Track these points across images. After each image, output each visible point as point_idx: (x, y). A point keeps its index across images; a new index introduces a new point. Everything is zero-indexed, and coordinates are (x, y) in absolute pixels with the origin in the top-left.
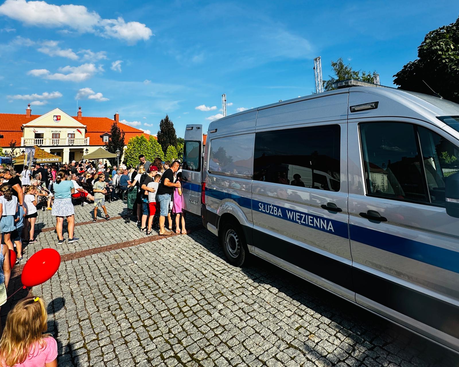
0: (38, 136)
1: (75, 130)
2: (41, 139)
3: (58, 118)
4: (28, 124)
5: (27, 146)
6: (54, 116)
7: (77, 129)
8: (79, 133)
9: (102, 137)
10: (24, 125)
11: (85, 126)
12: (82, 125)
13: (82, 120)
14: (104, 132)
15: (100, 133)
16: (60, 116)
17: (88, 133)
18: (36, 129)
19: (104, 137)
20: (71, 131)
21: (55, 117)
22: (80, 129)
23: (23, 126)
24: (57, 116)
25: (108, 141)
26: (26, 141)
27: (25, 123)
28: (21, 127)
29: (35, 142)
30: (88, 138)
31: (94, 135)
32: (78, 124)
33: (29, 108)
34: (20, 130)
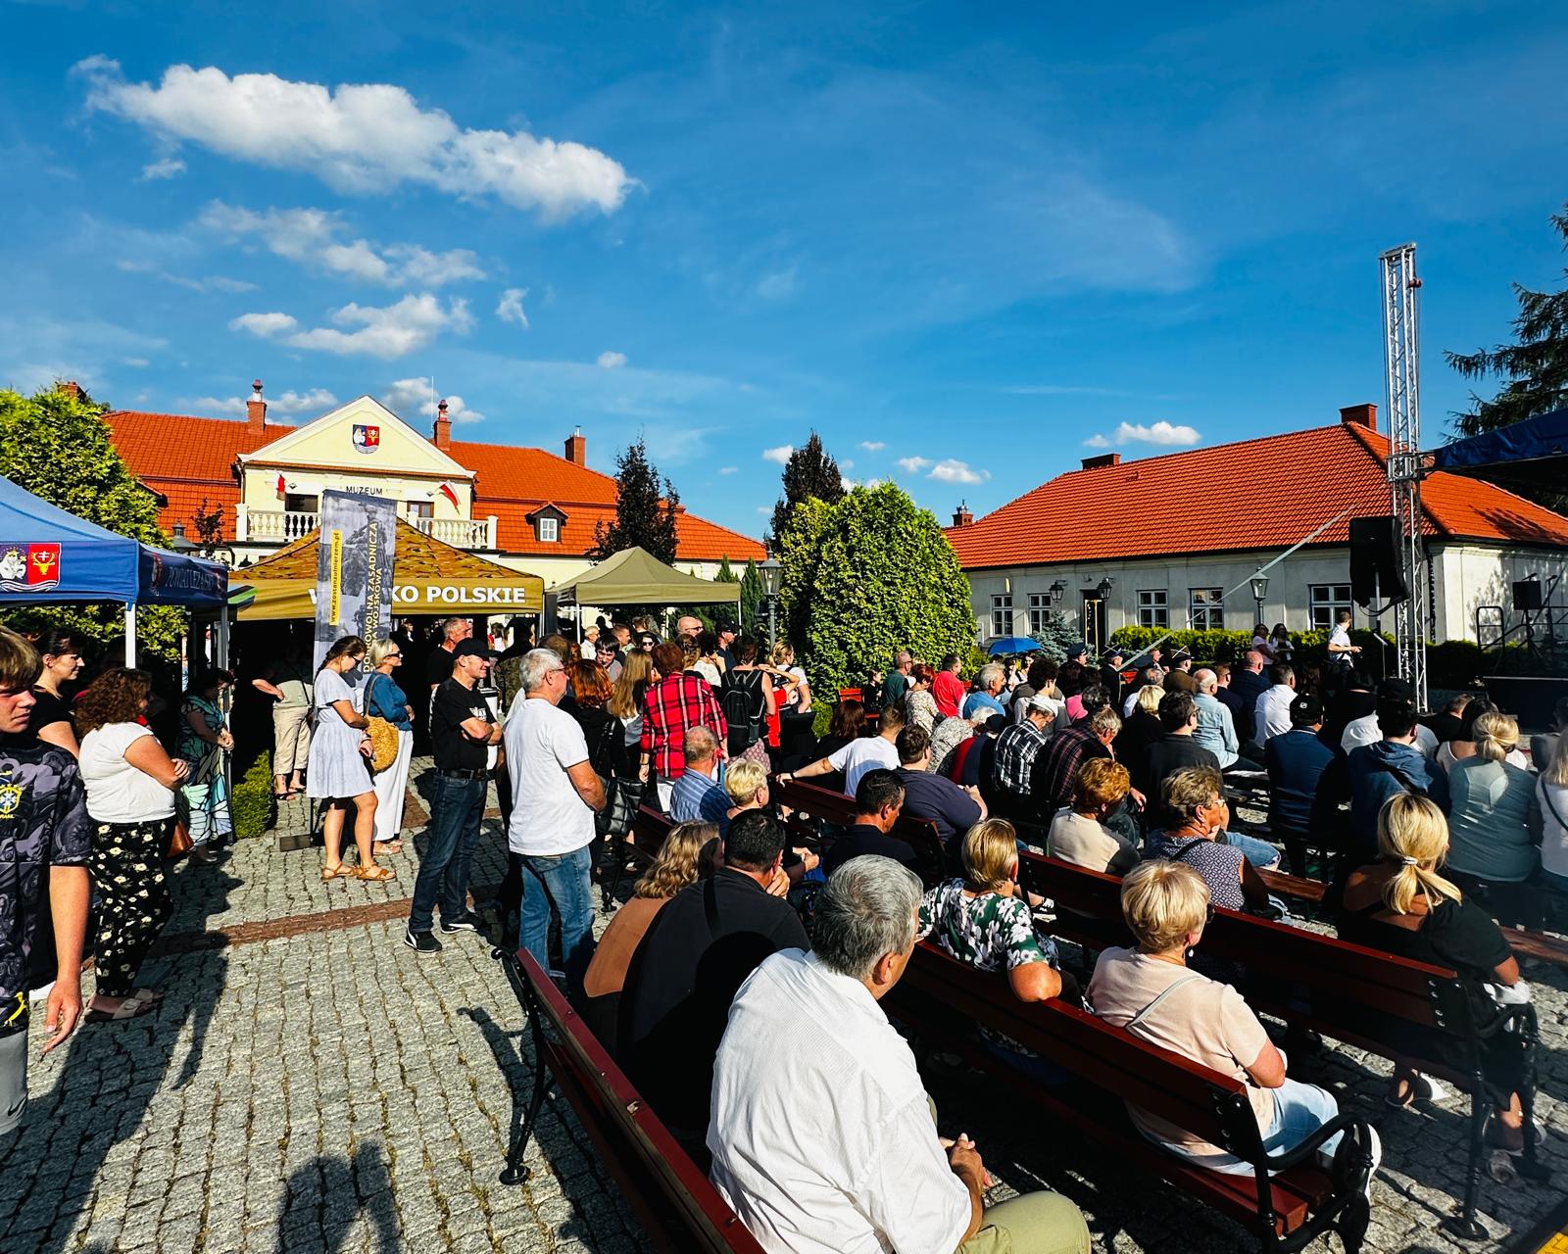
0: (295, 502)
1: (435, 486)
2: (307, 515)
3: (370, 437)
4: (260, 455)
5: (255, 540)
6: (355, 427)
7: (442, 483)
8: (449, 502)
9: (532, 520)
10: (245, 458)
11: (471, 474)
12: (459, 471)
13: (455, 452)
14: (539, 503)
15: (526, 507)
16: (377, 429)
17: (482, 505)
18: (289, 477)
19: (542, 520)
20: (419, 490)
21: (358, 431)
22: (448, 484)
23: (240, 460)
24: (365, 429)
25: (555, 539)
26: (255, 522)
27: (248, 452)
28: (234, 468)
29: (291, 526)
30: (492, 521)
31: (502, 512)
32: (444, 464)
33: (256, 397)
34: (230, 479)
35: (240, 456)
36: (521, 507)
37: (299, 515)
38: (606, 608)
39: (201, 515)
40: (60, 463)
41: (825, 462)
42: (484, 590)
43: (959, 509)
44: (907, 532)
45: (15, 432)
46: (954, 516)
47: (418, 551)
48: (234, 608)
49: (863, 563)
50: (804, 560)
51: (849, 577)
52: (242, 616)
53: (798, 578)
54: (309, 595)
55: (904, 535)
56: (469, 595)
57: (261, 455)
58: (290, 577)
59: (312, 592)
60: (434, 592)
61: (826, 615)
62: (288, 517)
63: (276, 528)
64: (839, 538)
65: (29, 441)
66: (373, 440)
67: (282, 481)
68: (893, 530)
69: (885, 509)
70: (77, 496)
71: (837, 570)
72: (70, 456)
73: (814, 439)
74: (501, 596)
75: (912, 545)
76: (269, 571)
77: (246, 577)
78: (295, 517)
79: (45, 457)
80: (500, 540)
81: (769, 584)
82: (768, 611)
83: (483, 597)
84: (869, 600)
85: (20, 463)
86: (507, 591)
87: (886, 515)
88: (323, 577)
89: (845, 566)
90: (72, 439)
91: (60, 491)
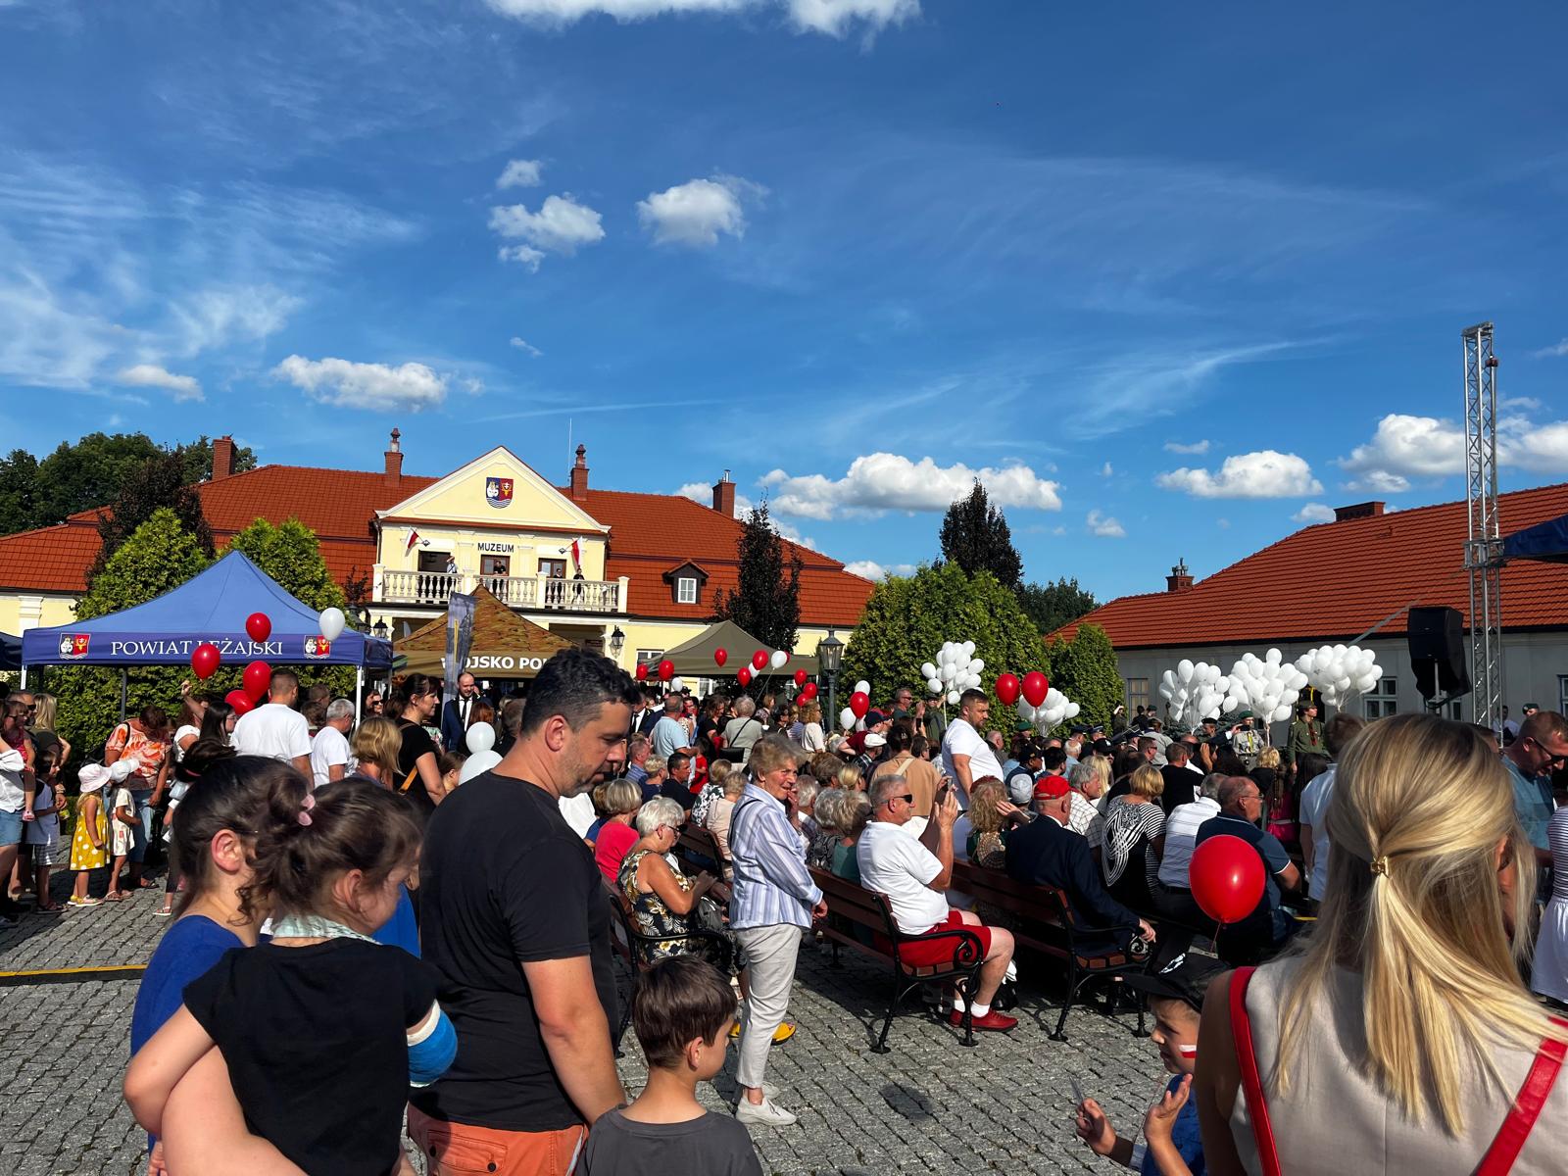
0: (432, 561)
1: (566, 543)
2: (445, 576)
3: (502, 491)
4: (394, 512)
5: (392, 600)
6: (489, 480)
7: (574, 539)
9: (670, 580)
10: (382, 514)
11: (605, 529)
12: (593, 525)
13: (591, 504)
14: (680, 560)
15: (665, 565)
16: (511, 482)
17: (618, 562)
18: (424, 534)
19: (680, 579)
20: (552, 548)
21: (492, 484)
23: (377, 516)
24: (499, 482)
25: (694, 602)
26: (391, 581)
27: (386, 508)
28: (371, 524)
29: (424, 587)
30: (623, 583)
31: (637, 570)
32: (577, 518)
33: (394, 448)
34: (368, 536)
35: (377, 512)
36: (659, 564)
37: (432, 575)
54: (441, 662)
57: (402, 510)
62: (421, 577)
63: (409, 589)
66: (506, 494)
67: (415, 536)
78: (428, 578)
80: (631, 601)
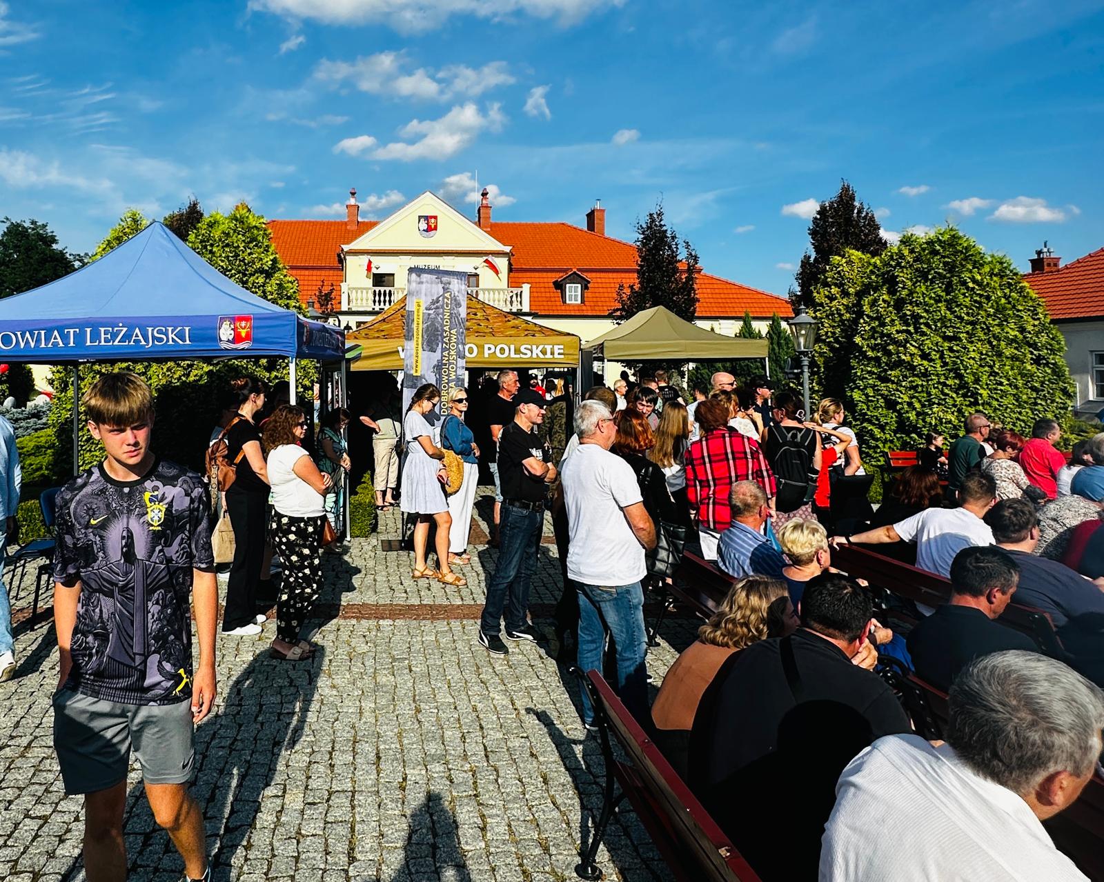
0: (380, 280)
1: (479, 261)
2: (387, 289)
3: (430, 224)
4: (355, 245)
5: (353, 310)
6: (420, 217)
7: (485, 258)
8: (492, 273)
9: (559, 286)
10: (346, 248)
11: (507, 249)
12: (499, 247)
13: (496, 231)
14: (565, 271)
15: (554, 275)
16: (435, 218)
17: (516, 275)
18: (376, 260)
19: (568, 285)
20: (465, 265)
21: (422, 220)
22: (490, 258)
23: (343, 250)
24: (427, 218)
25: (579, 302)
26: (353, 296)
27: (348, 243)
28: (339, 256)
29: (377, 298)
30: (526, 288)
31: (533, 280)
32: (486, 242)
33: (352, 201)
34: (336, 264)
35: (342, 246)
36: (549, 275)
37: (382, 289)
38: (629, 363)
39: (321, 292)
40: (244, 259)
41: (860, 212)
42: (529, 347)
43: (1039, 253)
44: (974, 280)
45: (220, 240)
46: (1032, 261)
47: (476, 314)
48: (349, 361)
49: (916, 317)
50: (841, 315)
51: (898, 332)
52: (354, 367)
53: (834, 333)
54: (398, 351)
55: (971, 285)
56: (517, 351)
57: (357, 245)
58: (385, 337)
59: (400, 349)
60: (489, 349)
61: (870, 373)
62: (375, 291)
63: (367, 300)
64: (884, 290)
65: (227, 245)
66: (433, 227)
67: (370, 262)
68: (955, 280)
69: (944, 257)
70: (254, 282)
71: (883, 324)
72: (250, 254)
73: (846, 190)
74: (544, 352)
75: (981, 296)
76: (371, 333)
77: (356, 338)
78: (380, 291)
79: (237, 255)
80: (532, 303)
81: (802, 340)
82: (801, 367)
83: (529, 353)
84: (925, 356)
85: (223, 261)
86: (548, 348)
87: (945, 264)
88: (409, 337)
89: (893, 321)
90: (251, 242)
91: (244, 279)
